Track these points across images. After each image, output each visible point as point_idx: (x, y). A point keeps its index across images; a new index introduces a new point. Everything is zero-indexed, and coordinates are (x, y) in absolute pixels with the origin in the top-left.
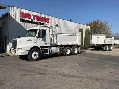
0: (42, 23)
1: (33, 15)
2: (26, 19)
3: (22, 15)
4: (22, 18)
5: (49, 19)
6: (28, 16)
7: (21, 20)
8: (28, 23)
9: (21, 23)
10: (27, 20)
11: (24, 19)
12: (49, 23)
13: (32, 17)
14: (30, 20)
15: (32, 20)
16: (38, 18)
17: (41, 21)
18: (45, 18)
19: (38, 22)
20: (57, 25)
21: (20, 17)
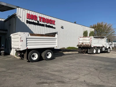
0: (48, 25)
1: (39, 17)
2: (32, 21)
3: (29, 16)
4: (28, 20)
5: (54, 21)
6: (35, 17)
7: (27, 22)
8: (34, 25)
9: (28, 25)
10: (34, 22)
11: (30, 20)
12: (55, 25)
13: (38, 19)
14: (36, 22)
15: (38, 21)
16: (44, 20)
17: (47, 23)
18: (51, 20)
19: (44, 24)
20: (62, 28)
21: (26, 19)
